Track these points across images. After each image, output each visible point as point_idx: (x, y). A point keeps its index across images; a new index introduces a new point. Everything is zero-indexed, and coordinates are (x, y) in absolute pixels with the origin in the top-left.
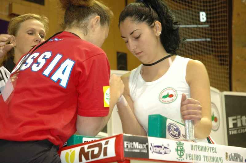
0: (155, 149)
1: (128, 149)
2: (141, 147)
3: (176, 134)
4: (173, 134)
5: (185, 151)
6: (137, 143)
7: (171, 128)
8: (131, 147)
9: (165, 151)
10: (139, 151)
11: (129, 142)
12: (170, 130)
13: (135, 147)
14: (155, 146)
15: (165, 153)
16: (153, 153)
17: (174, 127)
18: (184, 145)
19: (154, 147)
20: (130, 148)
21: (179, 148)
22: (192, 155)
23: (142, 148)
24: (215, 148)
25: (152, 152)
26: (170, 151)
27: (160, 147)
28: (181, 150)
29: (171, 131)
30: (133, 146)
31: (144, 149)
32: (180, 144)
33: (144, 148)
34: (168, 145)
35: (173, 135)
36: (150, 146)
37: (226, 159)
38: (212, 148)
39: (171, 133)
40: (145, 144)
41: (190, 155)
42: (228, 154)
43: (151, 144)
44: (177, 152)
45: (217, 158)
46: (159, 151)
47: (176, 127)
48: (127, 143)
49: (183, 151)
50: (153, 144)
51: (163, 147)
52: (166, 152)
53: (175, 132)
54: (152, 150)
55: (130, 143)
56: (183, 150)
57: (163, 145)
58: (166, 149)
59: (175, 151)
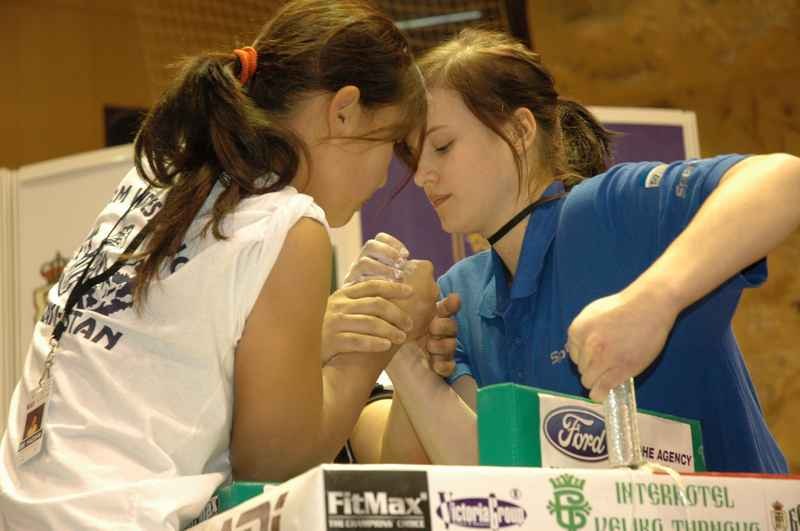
0: (460, 514)
1: (345, 520)
2: (397, 508)
3: (593, 445)
4: (578, 447)
5: (590, 508)
6: (382, 496)
7: (566, 426)
8: (357, 511)
9: (503, 518)
10: (389, 524)
11: (348, 494)
12: (561, 432)
13: (375, 511)
14: (458, 502)
15: (503, 524)
16: (451, 526)
17: (579, 419)
18: (585, 487)
19: (453, 504)
20: (353, 514)
21: (564, 500)
22: (624, 521)
23: (402, 511)
24: (725, 489)
25: (447, 526)
26: (525, 515)
27: (480, 504)
28: (577, 508)
29: (564, 437)
30: (362, 506)
31: (412, 514)
32: (568, 483)
33: (409, 512)
34: (515, 492)
35: (580, 452)
36: (435, 503)
37: (778, 526)
38: (713, 491)
39: (566, 443)
40: (415, 496)
41: (614, 523)
42: (786, 509)
43: (442, 496)
44: (555, 515)
45: (734, 526)
46: (478, 518)
47: (588, 417)
48: (339, 498)
49: (581, 508)
50: (451, 494)
51: (493, 503)
52: (508, 521)
53: (588, 437)
54: (446, 518)
55: (351, 497)
56: (581, 504)
57: (492, 496)
58: (507, 509)
59: (547, 512)
